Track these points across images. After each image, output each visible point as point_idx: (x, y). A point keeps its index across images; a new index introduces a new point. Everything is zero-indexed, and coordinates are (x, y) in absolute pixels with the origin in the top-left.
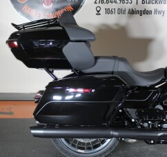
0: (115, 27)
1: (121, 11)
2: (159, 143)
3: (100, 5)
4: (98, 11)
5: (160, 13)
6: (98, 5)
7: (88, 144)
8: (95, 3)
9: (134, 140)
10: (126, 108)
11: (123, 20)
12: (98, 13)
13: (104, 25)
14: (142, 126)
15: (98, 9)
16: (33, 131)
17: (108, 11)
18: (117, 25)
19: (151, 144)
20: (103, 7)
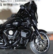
0: (7, 10)
1: (8, 5)
6: (1, 3)
18: (8, 9)
20: (3, 3)
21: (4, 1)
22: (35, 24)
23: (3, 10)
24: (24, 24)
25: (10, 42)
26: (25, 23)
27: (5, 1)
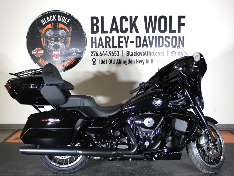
0: (107, 74)
1: (111, 62)
2: (116, 159)
3: (96, 57)
4: (94, 62)
5: (141, 62)
6: (93, 57)
7: (66, 159)
8: (92, 56)
9: (99, 158)
10: (90, 133)
11: (113, 68)
12: (94, 63)
13: (99, 72)
14: (102, 147)
15: (94, 60)
16: (21, 150)
17: (102, 62)
18: (109, 72)
19: (110, 160)
20: (98, 58)
21: (102, 53)
22: (199, 103)
23: (98, 74)
24: (172, 103)
25: (147, 144)
26: (175, 101)
27: (105, 53)
